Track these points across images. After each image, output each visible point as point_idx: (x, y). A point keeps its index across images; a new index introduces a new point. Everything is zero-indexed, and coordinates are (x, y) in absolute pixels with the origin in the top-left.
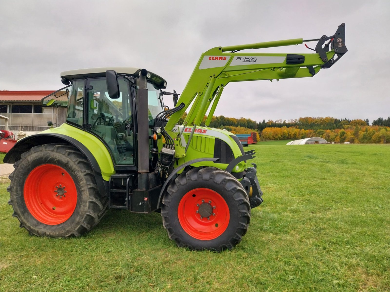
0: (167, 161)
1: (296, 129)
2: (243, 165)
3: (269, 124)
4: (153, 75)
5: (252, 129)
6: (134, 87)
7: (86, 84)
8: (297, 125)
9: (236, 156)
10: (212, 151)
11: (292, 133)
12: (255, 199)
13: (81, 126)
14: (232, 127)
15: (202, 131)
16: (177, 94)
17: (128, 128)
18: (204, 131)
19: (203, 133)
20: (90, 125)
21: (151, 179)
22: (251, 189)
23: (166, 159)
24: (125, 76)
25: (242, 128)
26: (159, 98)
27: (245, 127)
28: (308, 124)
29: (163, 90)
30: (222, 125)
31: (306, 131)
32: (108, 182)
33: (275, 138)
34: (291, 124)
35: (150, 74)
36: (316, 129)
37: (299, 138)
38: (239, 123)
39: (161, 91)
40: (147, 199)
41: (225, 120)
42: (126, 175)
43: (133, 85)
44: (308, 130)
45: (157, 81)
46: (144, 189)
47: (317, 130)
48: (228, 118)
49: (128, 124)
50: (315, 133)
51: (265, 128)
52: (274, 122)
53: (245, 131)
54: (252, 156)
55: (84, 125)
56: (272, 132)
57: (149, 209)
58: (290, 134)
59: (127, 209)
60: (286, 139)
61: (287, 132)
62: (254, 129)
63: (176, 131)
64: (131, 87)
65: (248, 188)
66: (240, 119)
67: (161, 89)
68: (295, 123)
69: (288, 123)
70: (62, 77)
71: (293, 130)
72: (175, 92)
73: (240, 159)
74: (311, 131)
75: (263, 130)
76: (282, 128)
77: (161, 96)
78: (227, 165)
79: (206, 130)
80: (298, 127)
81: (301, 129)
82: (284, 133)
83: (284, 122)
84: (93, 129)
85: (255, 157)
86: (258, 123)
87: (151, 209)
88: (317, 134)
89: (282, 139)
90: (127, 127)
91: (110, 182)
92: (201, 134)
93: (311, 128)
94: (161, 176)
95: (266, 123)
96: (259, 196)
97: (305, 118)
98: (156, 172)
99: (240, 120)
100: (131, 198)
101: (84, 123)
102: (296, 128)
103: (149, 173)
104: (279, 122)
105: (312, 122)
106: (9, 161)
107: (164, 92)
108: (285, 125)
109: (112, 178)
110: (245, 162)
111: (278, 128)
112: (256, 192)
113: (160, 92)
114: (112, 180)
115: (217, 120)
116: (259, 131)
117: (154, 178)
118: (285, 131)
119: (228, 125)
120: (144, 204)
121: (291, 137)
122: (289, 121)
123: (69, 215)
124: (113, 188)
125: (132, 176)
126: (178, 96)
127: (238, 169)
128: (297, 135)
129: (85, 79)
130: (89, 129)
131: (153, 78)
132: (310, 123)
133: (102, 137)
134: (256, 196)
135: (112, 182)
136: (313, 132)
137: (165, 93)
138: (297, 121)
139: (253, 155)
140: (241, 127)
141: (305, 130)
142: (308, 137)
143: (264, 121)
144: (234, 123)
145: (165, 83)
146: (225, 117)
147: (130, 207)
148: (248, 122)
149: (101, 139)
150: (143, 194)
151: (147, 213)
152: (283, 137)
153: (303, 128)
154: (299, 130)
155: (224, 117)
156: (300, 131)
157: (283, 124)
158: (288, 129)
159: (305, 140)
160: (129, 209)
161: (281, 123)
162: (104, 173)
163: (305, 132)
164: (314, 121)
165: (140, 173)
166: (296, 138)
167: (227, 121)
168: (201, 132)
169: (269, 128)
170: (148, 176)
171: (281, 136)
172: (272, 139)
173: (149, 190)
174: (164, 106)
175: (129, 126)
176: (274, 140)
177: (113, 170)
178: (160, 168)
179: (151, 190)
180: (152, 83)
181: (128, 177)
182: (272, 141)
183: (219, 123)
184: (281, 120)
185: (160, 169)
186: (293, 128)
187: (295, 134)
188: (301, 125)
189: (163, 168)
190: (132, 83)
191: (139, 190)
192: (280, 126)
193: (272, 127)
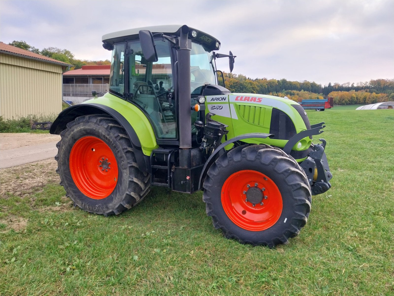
0: (213, 136)
1: (366, 93)
2: (308, 142)
3: (335, 88)
4: (200, 34)
5: (316, 93)
6: (176, 48)
7: (127, 47)
8: (367, 89)
9: (298, 130)
10: (268, 124)
11: (361, 97)
12: (321, 183)
13: (122, 95)
14: (295, 91)
15: (257, 100)
16: (233, 55)
17: (170, 97)
18: (259, 99)
19: (257, 101)
20: (132, 94)
21: (194, 156)
22: (316, 171)
23: (212, 134)
24: (162, 34)
25: (306, 92)
26: (211, 62)
27: (309, 91)
28: (380, 87)
29: (216, 52)
30: (284, 90)
31: (378, 95)
32: (149, 157)
33: (342, 103)
34: (361, 87)
35: (195, 32)
36: (389, 93)
37: (369, 103)
38: (302, 87)
39: (214, 53)
40: (189, 177)
41: (287, 84)
42: (167, 151)
43: (175, 47)
44: (380, 94)
45: (206, 41)
46: (186, 167)
47: (391, 94)
48: (291, 82)
49: (169, 93)
50: (388, 97)
51: (331, 92)
52: (341, 85)
53: (310, 96)
54: (318, 131)
55: (125, 94)
56: (339, 97)
57: (192, 189)
58: (358, 98)
59: (169, 188)
60: (354, 104)
61: (355, 96)
62: (319, 93)
63: (225, 100)
64: (173, 49)
65: (313, 170)
66: (303, 82)
67: (214, 51)
68: (365, 86)
69: (357, 87)
70: (103, 41)
71: (362, 94)
72: (231, 53)
73: (304, 134)
74: (383, 95)
75: (328, 94)
76: (350, 92)
77: (213, 60)
78: (287, 141)
79: (262, 99)
80: (368, 90)
81: (372, 92)
82: (352, 97)
83: (352, 85)
84: (134, 98)
85: (323, 132)
86: (324, 87)
87: (194, 189)
88: (391, 98)
89: (350, 104)
90: (168, 96)
91: (151, 157)
92: (255, 103)
93: (383, 92)
94: (207, 153)
95: (333, 87)
96: (325, 181)
97: (377, 81)
98: (201, 148)
99: (303, 84)
100: (173, 176)
101: (126, 92)
102: (367, 91)
103: (192, 149)
104: (347, 85)
105: (386, 85)
106: (56, 132)
107: (217, 54)
108: (353, 88)
109: (153, 153)
110: (311, 138)
111: (345, 92)
112: (322, 175)
113: (212, 54)
114: (154, 155)
115: (279, 84)
116: (324, 95)
117: (198, 155)
118: (354, 95)
119: (290, 89)
120: (186, 182)
121: (360, 101)
122: (358, 84)
123: (111, 190)
124: (154, 163)
125: (174, 151)
126: (235, 58)
127: (300, 147)
128: (367, 99)
129: (126, 43)
130: (130, 99)
131: (201, 37)
132: (382, 86)
133: (143, 108)
134: (322, 181)
135: (153, 157)
136: (386, 96)
137: (218, 56)
138: (367, 84)
139: (321, 130)
140: (304, 91)
141: (377, 93)
142: (380, 102)
143: (330, 84)
144: (297, 87)
145: (217, 43)
146: (288, 80)
147: (172, 185)
148: (312, 86)
149: (143, 110)
150: (185, 172)
151: (190, 193)
152: (351, 102)
153: (375, 92)
154: (369, 94)
155: (286, 81)
156: (371, 95)
157: (352, 87)
158: (357, 93)
159: (377, 105)
160: (170, 187)
161: (349, 86)
162: (144, 147)
163: (376, 96)
164: (388, 84)
165: (182, 149)
166: (365, 103)
167: (289, 84)
168: (255, 101)
169: (335, 92)
170: (190, 152)
171: (349, 100)
172: (339, 104)
173: (192, 168)
174: (217, 71)
175: (170, 95)
176: (341, 105)
177: (155, 144)
178: (205, 143)
179: (194, 168)
180: (200, 44)
181: (170, 152)
182: (338, 106)
183: (280, 87)
184: (349, 83)
185: (205, 145)
186: (362, 92)
187: (365, 99)
188: (371, 88)
189: (208, 144)
190: (173, 43)
191: (180, 167)
192: (348, 89)
193: (338, 91)
